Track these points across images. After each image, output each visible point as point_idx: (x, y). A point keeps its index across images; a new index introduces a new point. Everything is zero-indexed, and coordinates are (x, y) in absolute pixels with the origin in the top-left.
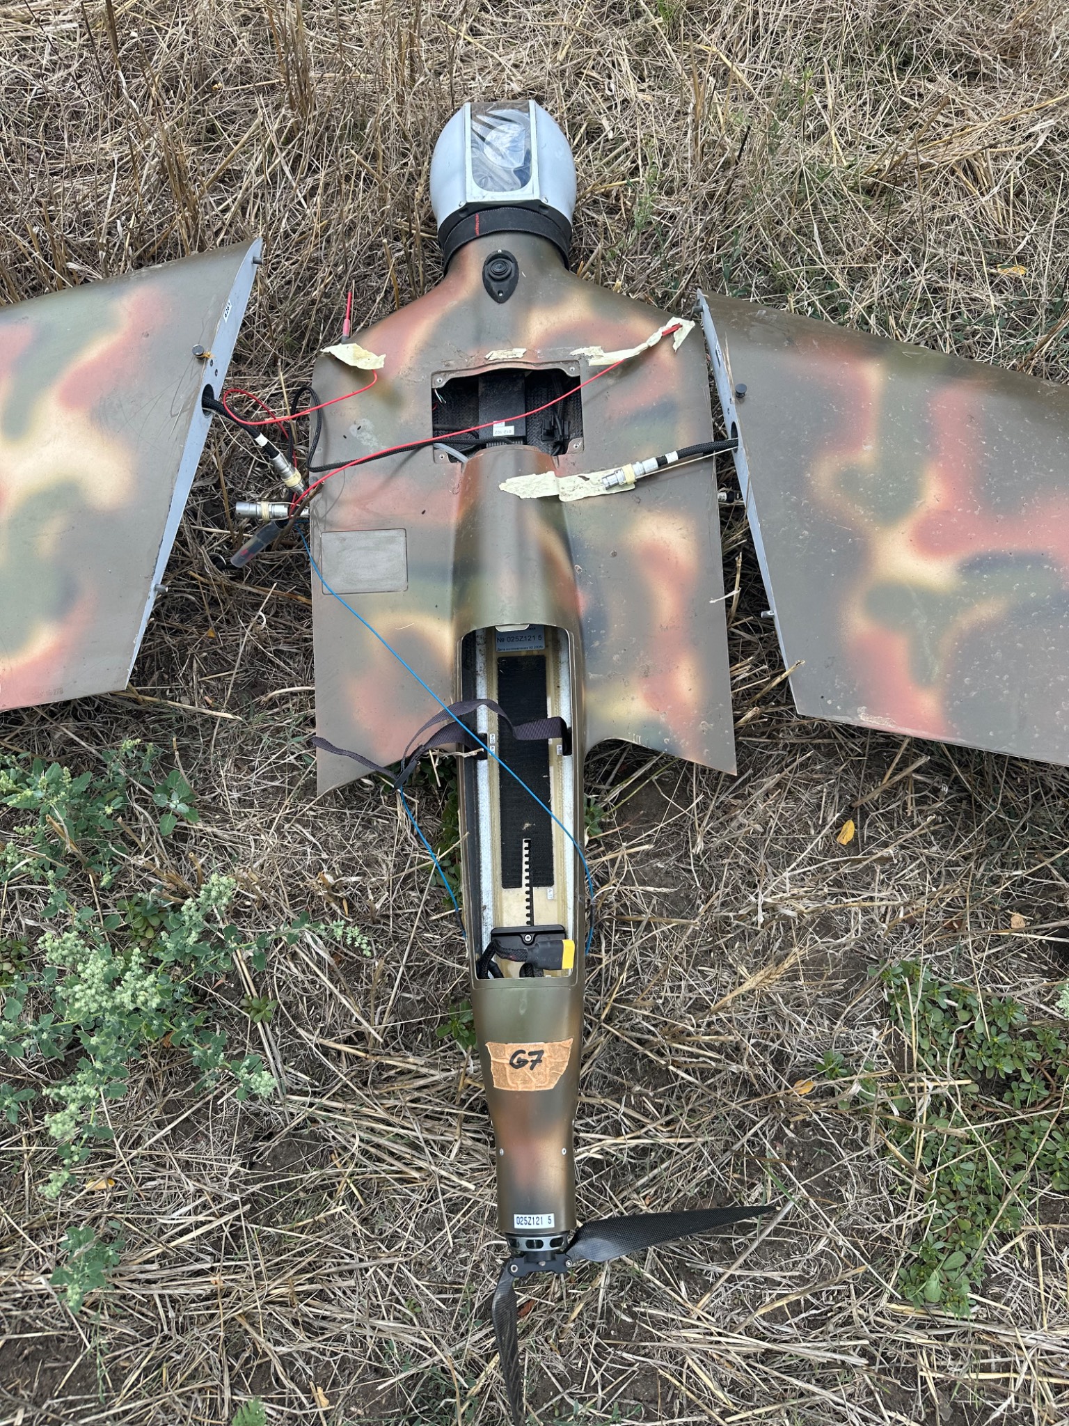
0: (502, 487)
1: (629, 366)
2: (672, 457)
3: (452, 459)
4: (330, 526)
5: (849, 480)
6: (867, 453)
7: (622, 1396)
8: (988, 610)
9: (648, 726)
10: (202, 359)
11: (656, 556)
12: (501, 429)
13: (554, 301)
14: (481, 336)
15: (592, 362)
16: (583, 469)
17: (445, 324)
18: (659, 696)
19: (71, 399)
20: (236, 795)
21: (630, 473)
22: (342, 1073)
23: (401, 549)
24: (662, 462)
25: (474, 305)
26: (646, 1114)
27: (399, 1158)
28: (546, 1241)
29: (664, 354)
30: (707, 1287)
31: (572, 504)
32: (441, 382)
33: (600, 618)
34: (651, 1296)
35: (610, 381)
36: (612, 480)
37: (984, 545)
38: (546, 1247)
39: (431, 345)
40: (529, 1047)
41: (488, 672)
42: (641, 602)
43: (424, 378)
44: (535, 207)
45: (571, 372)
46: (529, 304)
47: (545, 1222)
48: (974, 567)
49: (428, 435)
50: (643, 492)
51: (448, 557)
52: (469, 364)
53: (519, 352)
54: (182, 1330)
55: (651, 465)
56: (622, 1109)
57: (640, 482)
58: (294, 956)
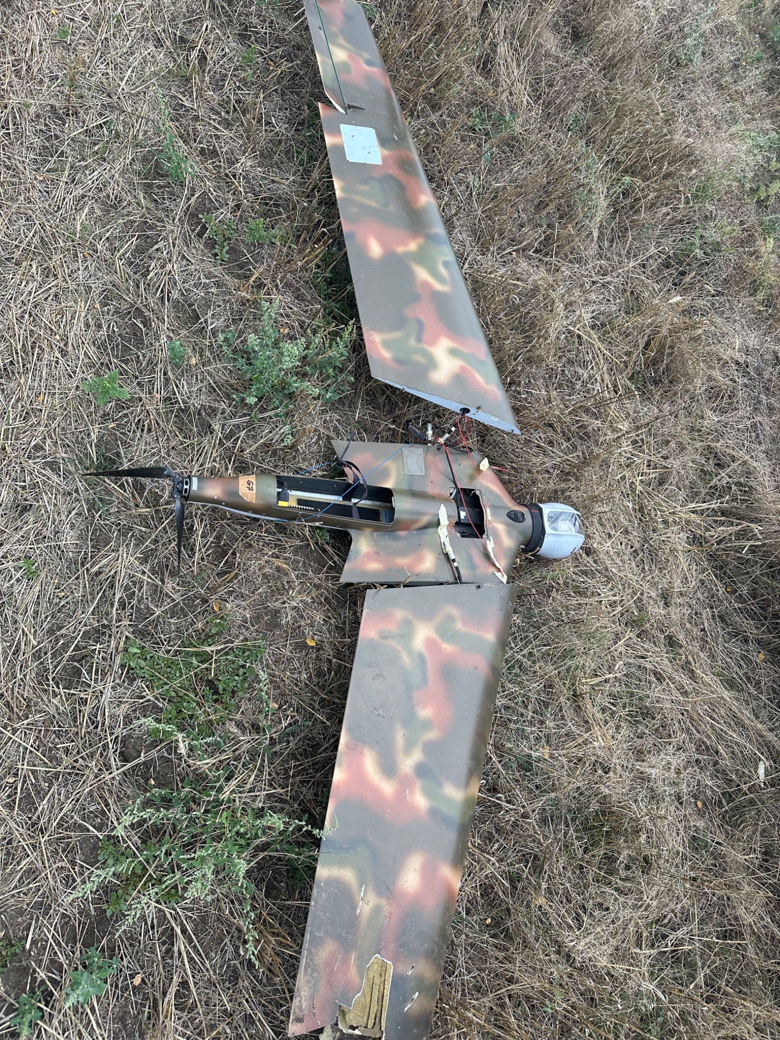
0: (442, 505)
1: (487, 556)
2: (456, 564)
3: (451, 494)
4: (426, 452)
5: (450, 619)
6: (459, 626)
7: (101, 530)
8: (406, 659)
9: (358, 552)
10: (478, 408)
11: (420, 559)
12: (463, 514)
13: (509, 534)
14: (494, 508)
15: (488, 542)
16: (450, 535)
17: (497, 496)
18: (368, 555)
19: (462, 368)
20: (328, 418)
21: (449, 549)
22: (229, 444)
23: (419, 473)
24: (454, 561)
25: (505, 507)
26: (207, 550)
27: (197, 460)
28: (187, 487)
29: (492, 569)
30: (141, 564)
31: (438, 532)
32: (478, 493)
33: (397, 538)
34: (137, 545)
35: (482, 549)
36: (446, 544)
37: (429, 662)
38: (185, 487)
39: (491, 492)
40: (254, 487)
41: (374, 506)
42: (403, 553)
43: (479, 488)
44: (543, 532)
45: (484, 536)
46: (507, 525)
47: (195, 487)
48: (421, 658)
49: (459, 487)
50: (442, 556)
51: (416, 488)
52: (484, 502)
53: (490, 518)
54: (138, 384)
55: (452, 557)
56: (211, 539)
57: (447, 555)
58: (271, 432)
